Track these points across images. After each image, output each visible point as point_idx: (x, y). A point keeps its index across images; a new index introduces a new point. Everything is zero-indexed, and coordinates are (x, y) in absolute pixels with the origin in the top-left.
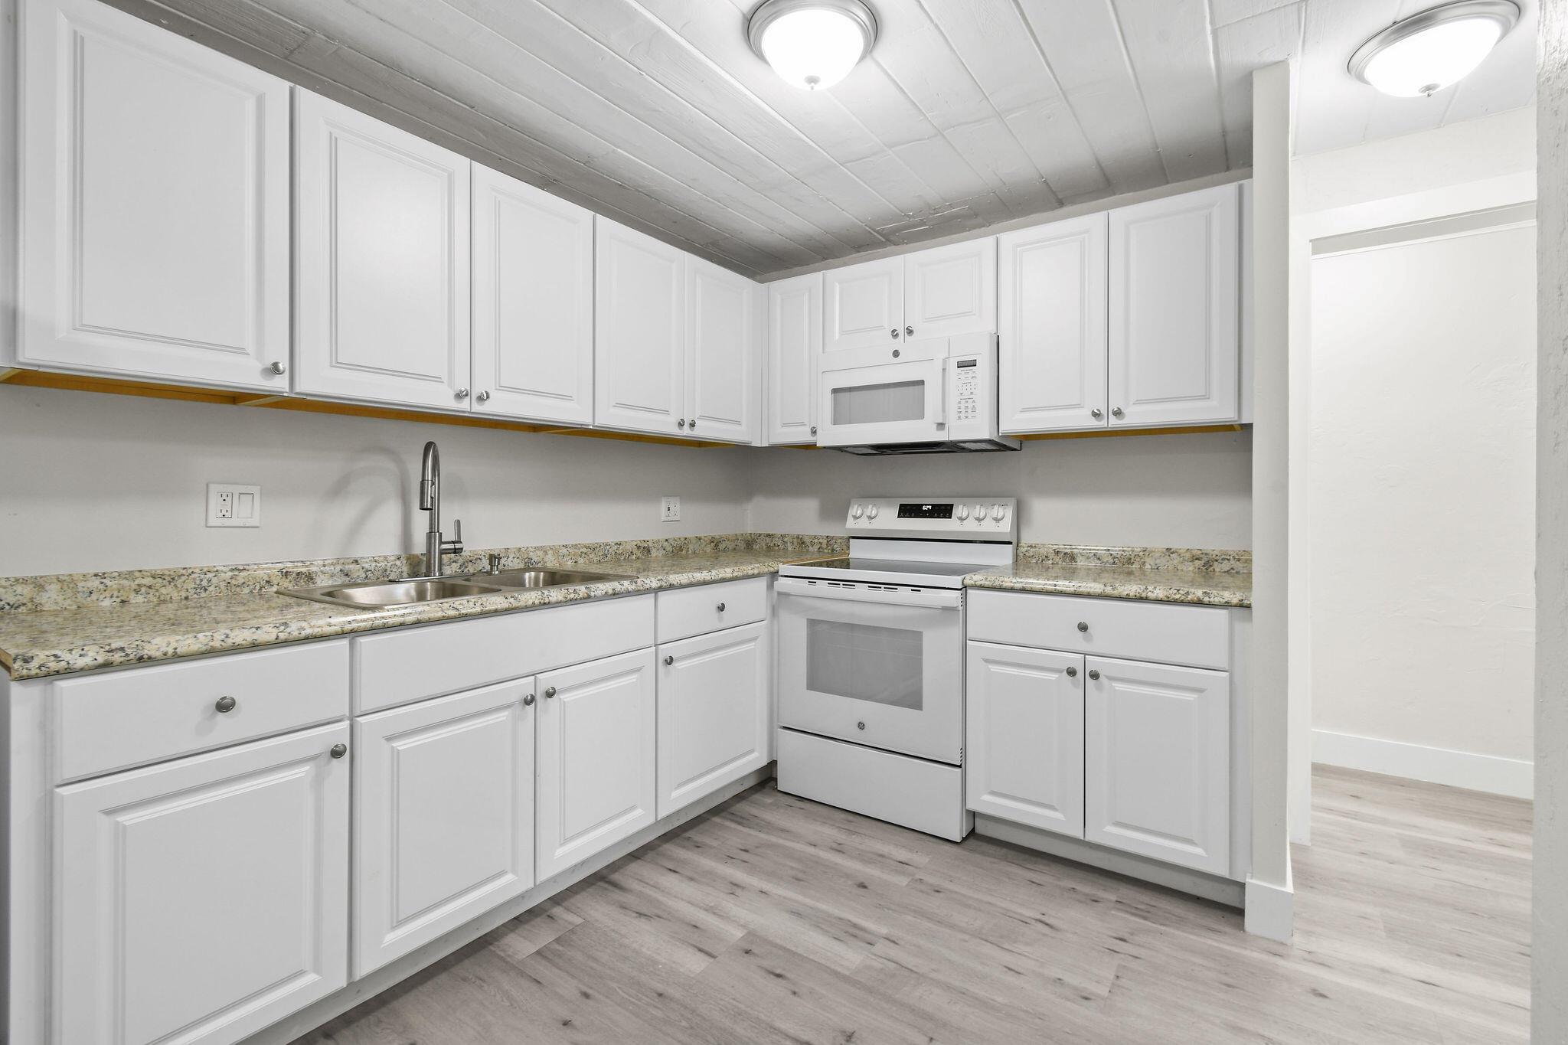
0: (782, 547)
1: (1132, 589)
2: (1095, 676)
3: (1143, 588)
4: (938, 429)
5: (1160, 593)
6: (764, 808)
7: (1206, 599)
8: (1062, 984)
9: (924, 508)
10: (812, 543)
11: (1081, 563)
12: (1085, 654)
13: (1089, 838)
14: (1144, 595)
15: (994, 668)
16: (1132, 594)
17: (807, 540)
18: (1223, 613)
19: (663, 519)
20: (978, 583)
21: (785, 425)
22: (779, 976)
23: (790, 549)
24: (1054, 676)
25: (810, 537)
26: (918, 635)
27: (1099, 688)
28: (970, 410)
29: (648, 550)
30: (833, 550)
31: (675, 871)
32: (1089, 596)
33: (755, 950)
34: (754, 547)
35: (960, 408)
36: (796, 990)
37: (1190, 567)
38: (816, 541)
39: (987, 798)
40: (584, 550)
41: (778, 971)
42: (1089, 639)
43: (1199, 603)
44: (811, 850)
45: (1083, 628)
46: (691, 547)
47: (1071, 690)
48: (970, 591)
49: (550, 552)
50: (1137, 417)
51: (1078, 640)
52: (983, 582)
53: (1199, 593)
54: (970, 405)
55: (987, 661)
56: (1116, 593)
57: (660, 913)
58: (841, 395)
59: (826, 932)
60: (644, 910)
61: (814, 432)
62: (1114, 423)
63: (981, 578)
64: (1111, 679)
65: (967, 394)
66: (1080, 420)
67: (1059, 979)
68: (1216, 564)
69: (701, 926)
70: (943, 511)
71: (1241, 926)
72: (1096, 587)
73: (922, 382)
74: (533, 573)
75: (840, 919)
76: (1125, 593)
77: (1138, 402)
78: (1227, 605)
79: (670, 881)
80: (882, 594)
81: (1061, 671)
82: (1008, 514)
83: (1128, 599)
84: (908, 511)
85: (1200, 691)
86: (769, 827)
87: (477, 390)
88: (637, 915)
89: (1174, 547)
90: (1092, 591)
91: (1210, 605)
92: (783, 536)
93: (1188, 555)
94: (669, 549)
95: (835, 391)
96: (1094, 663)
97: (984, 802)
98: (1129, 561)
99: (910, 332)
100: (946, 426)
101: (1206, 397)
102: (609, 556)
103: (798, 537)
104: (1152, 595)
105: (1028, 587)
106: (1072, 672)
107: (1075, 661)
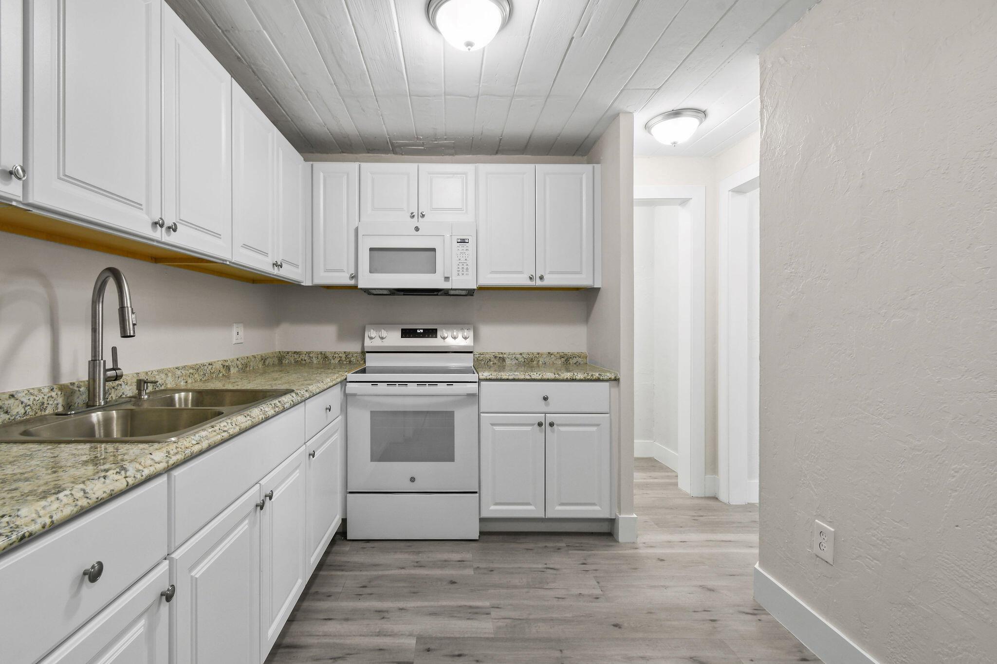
0: (308, 361)
1: (568, 375)
2: (552, 425)
3: (572, 374)
4: (445, 281)
5: (580, 376)
6: (348, 554)
8: (583, 595)
9: (418, 331)
10: (334, 358)
11: (508, 362)
12: (545, 413)
13: (550, 515)
14: (574, 377)
15: (497, 428)
16: (569, 378)
17: (330, 356)
18: (607, 384)
19: (234, 341)
20: (488, 377)
21: (327, 271)
22: (460, 655)
23: (315, 362)
24: (529, 428)
25: (331, 353)
26: (452, 414)
27: (553, 432)
28: (465, 270)
29: (228, 368)
30: (350, 362)
31: (330, 619)
32: (548, 380)
33: (432, 647)
34: (284, 362)
35: (458, 268)
36: (477, 659)
37: (559, 362)
38: (337, 355)
39: (493, 508)
40: (191, 371)
41: (457, 653)
42: (547, 405)
43: (598, 380)
44: (403, 572)
45: (545, 399)
46: (251, 364)
47: (539, 435)
48: (482, 383)
49: (170, 374)
50: (551, 280)
51: (542, 406)
52: (491, 377)
53: (596, 374)
54: (465, 267)
55: (493, 425)
56: (561, 378)
57: (348, 652)
58: (376, 253)
59: (460, 618)
60: (336, 655)
61: (354, 277)
63: (488, 374)
64: (558, 425)
65: (463, 260)
66: (522, 280)
67: (580, 594)
68: (570, 359)
69: (385, 648)
70: (431, 333)
71: (616, 541)
72: (550, 375)
73: (434, 250)
74: (183, 394)
75: (460, 606)
76: (566, 377)
78: (610, 380)
79: (332, 627)
80: (427, 389)
81: (532, 425)
82: (470, 334)
83: (567, 380)
84: (407, 333)
85: (598, 425)
86: (361, 567)
87: (168, 222)
88: (332, 660)
89: (551, 352)
90: (550, 377)
91: (603, 381)
92: (309, 353)
93: (558, 355)
94: (240, 366)
95: (371, 249)
96: (550, 418)
97: (492, 510)
98: (532, 360)
99: (423, 216)
100: (451, 278)
101: (579, 273)
102: (206, 375)
103: (321, 353)
104: (578, 378)
105: (516, 377)
106: (540, 424)
107: (540, 417)
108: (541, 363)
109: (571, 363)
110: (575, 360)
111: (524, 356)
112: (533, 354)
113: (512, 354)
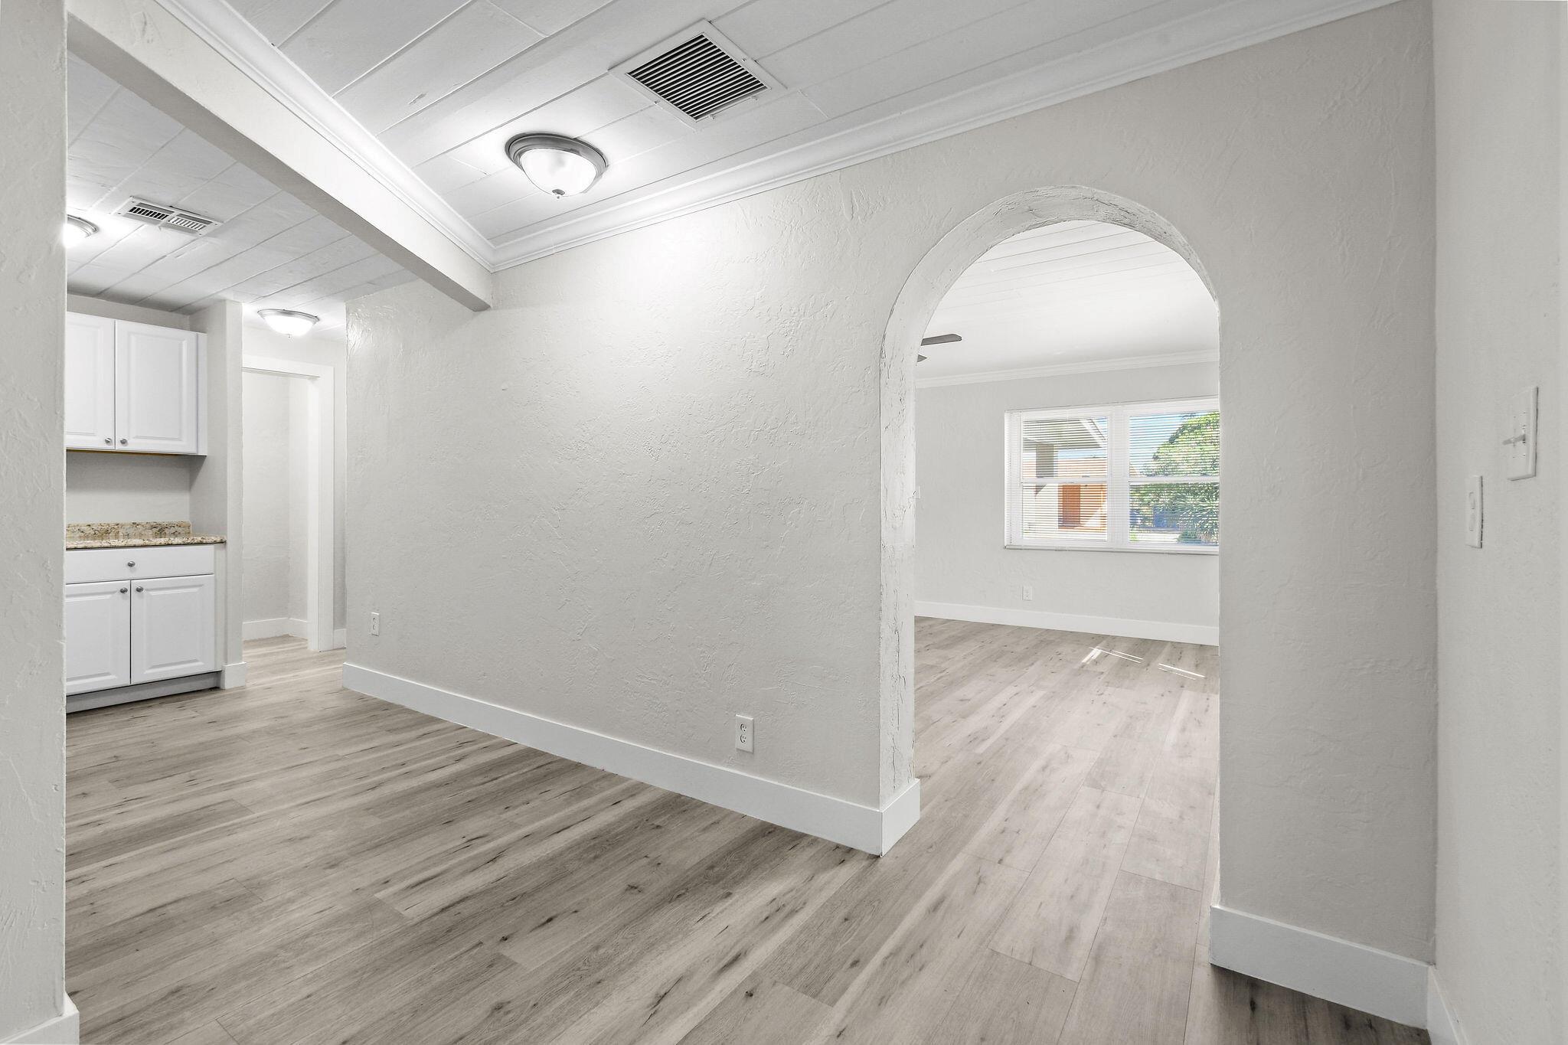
1: (163, 541)
2: (139, 590)
3: (167, 541)
5: (178, 540)
7: (204, 541)
12: (131, 580)
13: (137, 680)
14: (170, 542)
16: (163, 543)
18: (212, 546)
24: (108, 596)
27: (141, 597)
32: (135, 546)
37: (150, 530)
42: (134, 571)
43: (201, 543)
45: (131, 565)
47: (123, 602)
50: (133, 446)
51: (127, 573)
53: (199, 539)
56: (153, 543)
62: (119, 447)
64: (147, 590)
71: (222, 694)
72: (138, 542)
76: (158, 543)
77: (137, 437)
78: (215, 543)
81: (114, 592)
83: (162, 545)
85: (200, 586)
89: (137, 522)
90: (137, 544)
91: (206, 544)
93: (148, 526)
96: (136, 584)
98: (107, 532)
101: (179, 440)
104: (175, 542)
105: (89, 546)
106: (123, 591)
107: (125, 584)
108: (121, 534)
109: (167, 533)
110: (172, 530)
111: (95, 528)
112: (108, 525)
113: (74, 526)
